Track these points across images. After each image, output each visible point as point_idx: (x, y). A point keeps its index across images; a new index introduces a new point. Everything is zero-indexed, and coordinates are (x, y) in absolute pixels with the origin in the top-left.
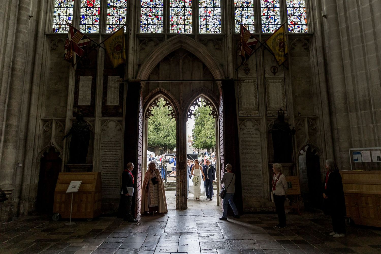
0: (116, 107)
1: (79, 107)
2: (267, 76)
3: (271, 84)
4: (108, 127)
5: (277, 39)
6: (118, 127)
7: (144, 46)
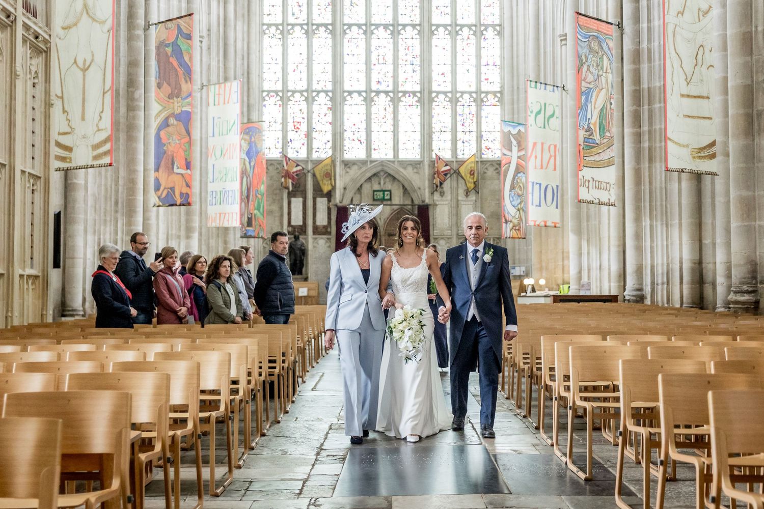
0: (324, 227)
1: (292, 226)
2: (460, 198)
3: (464, 206)
4: (318, 244)
5: (469, 167)
6: (328, 244)
7: (348, 170)
